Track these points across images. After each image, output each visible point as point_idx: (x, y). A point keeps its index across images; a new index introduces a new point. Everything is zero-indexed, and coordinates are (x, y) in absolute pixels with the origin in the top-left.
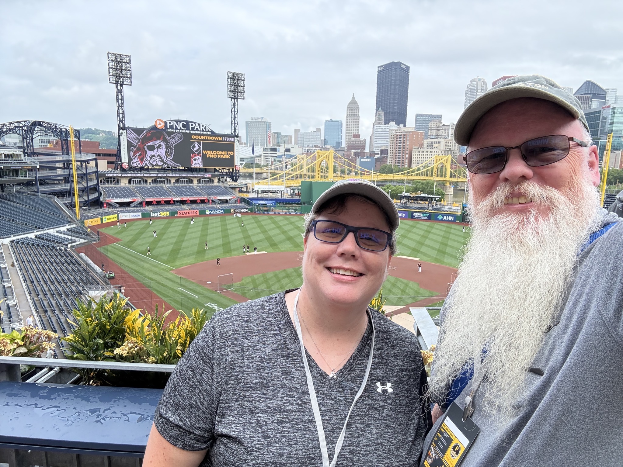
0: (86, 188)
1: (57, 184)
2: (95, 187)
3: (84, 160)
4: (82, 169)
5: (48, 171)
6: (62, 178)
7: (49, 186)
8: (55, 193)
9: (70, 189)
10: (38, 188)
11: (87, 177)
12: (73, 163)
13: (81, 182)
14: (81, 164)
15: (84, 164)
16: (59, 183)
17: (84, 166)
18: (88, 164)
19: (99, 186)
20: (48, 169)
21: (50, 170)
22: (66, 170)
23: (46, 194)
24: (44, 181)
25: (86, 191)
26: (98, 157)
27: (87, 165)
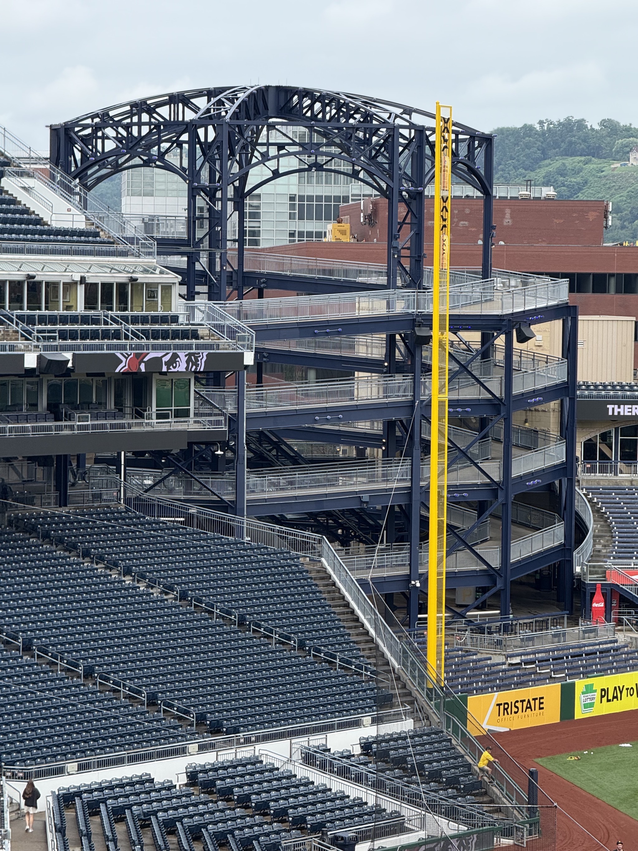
0: (495, 493)
1: (346, 462)
2: (550, 487)
3: (500, 319)
4: (487, 372)
5: (313, 386)
6: (377, 427)
7: (298, 476)
8: (329, 514)
9: (409, 492)
10: (238, 487)
11: (508, 420)
12: (435, 333)
13: (475, 450)
14: (486, 340)
15: (501, 341)
16: (361, 454)
17: (500, 356)
18: (523, 339)
19: (571, 482)
20: (312, 374)
21: (322, 376)
22: (398, 378)
23: (280, 521)
24: (276, 446)
25: (496, 507)
26: (580, 298)
27: (516, 345)
